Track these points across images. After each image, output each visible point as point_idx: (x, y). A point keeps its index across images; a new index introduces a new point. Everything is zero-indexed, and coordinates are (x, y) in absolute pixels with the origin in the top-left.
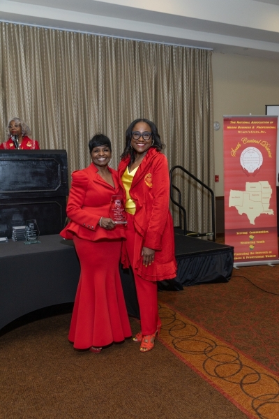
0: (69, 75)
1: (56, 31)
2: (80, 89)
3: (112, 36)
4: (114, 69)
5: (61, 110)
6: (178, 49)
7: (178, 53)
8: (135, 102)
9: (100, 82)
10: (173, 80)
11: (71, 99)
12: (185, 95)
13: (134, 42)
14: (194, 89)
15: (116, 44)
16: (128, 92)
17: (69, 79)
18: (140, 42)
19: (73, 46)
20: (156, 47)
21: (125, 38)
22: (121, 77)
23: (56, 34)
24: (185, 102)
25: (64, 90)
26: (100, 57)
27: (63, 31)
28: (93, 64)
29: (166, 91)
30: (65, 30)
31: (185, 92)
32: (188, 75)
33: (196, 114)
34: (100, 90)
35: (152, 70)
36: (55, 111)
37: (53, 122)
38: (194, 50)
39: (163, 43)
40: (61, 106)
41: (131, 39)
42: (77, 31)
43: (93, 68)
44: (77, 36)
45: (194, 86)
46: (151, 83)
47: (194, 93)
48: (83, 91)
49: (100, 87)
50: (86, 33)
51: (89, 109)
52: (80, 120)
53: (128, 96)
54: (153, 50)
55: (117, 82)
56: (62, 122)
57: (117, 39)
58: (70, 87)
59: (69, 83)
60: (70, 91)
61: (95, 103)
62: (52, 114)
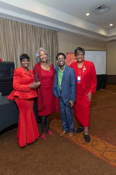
0: (9, 35)
1: (3, 18)
2: (13, 41)
3: (25, 22)
4: (25, 34)
5: (6, 48)
6: (47, 29)
7: (47, 31)
8: (33, 45)
9: (21, 39)
10: (46, 40)
11: (10, 44)
12: (50, 45)
13: (32, 25)
14: (53, 44)
15: (26, 25)
16: (31, 43)
17: (9, 37)
18: (34, 26)
19: (10, 24)
20: (40, 28)
21: (29, 24)
22: (28, 38)
23: (3, 19)
24: (50, 48)
25: (7, 41)
26: (20, 30)
27: (6, 18)
28: (18, 32)
29: (43, 42)
30: (7, 18)
31: (50, 44)
32: (51, 38)
33: (54, 52)
34: (21, 42)
35: (38, 36)
36: (4, 48)
37: (3, 53)
38: (52, 30)
39: (42, 27)
40: (6, 47)
41: (31, 24)
42: (11, 19)
43: (18, 33)
44: (11, 21)
45: (53, 42)
46: (39, 40)
47: (53, 45)
48: (15, 42)
49: (21, 40)
50: (15, 20)
51: (17, 48)
52: (14, 52)
53: (31, 44)
54: (39, 29)
55: (27, 39)
56: (7, 53)
57: (26, 24)
58: (9, 40)
59: (9, 38)
60: (9, 41)
61: (19, 47)
62: (3, 49)
